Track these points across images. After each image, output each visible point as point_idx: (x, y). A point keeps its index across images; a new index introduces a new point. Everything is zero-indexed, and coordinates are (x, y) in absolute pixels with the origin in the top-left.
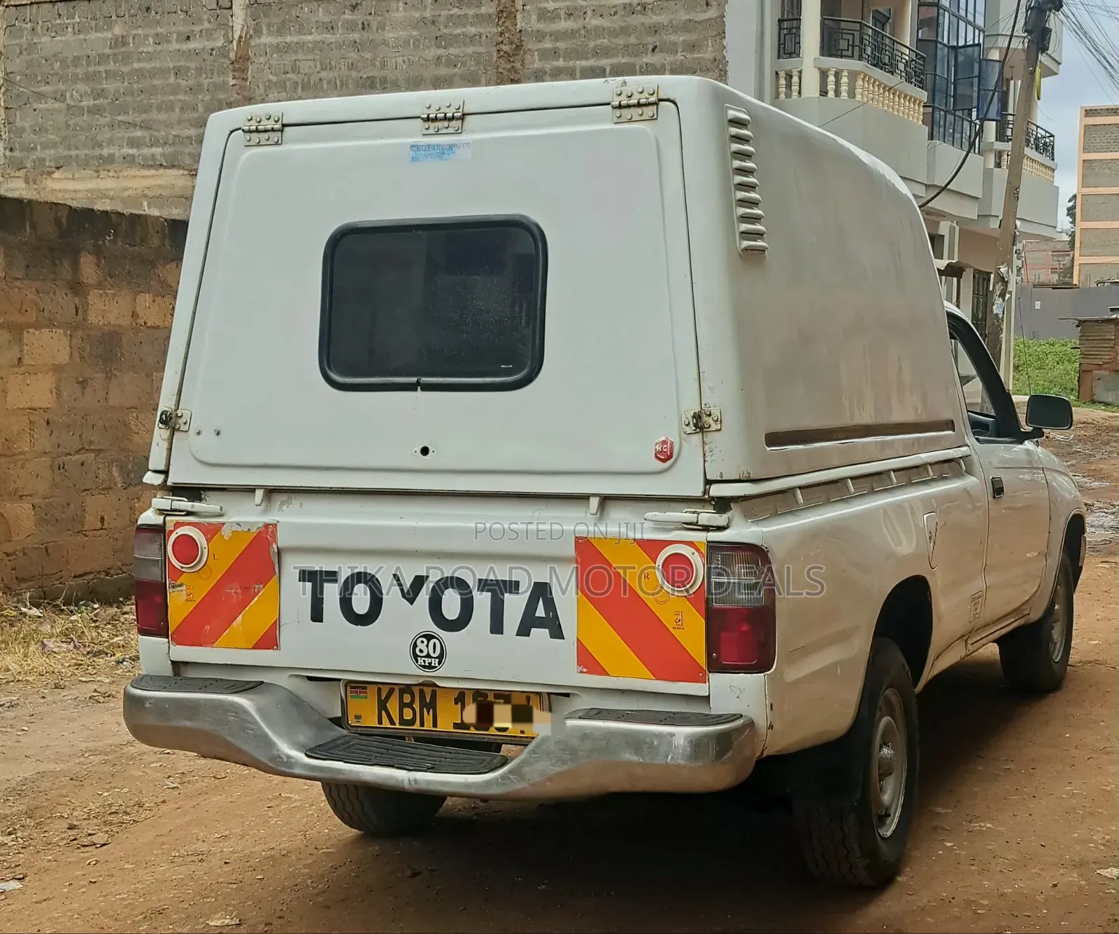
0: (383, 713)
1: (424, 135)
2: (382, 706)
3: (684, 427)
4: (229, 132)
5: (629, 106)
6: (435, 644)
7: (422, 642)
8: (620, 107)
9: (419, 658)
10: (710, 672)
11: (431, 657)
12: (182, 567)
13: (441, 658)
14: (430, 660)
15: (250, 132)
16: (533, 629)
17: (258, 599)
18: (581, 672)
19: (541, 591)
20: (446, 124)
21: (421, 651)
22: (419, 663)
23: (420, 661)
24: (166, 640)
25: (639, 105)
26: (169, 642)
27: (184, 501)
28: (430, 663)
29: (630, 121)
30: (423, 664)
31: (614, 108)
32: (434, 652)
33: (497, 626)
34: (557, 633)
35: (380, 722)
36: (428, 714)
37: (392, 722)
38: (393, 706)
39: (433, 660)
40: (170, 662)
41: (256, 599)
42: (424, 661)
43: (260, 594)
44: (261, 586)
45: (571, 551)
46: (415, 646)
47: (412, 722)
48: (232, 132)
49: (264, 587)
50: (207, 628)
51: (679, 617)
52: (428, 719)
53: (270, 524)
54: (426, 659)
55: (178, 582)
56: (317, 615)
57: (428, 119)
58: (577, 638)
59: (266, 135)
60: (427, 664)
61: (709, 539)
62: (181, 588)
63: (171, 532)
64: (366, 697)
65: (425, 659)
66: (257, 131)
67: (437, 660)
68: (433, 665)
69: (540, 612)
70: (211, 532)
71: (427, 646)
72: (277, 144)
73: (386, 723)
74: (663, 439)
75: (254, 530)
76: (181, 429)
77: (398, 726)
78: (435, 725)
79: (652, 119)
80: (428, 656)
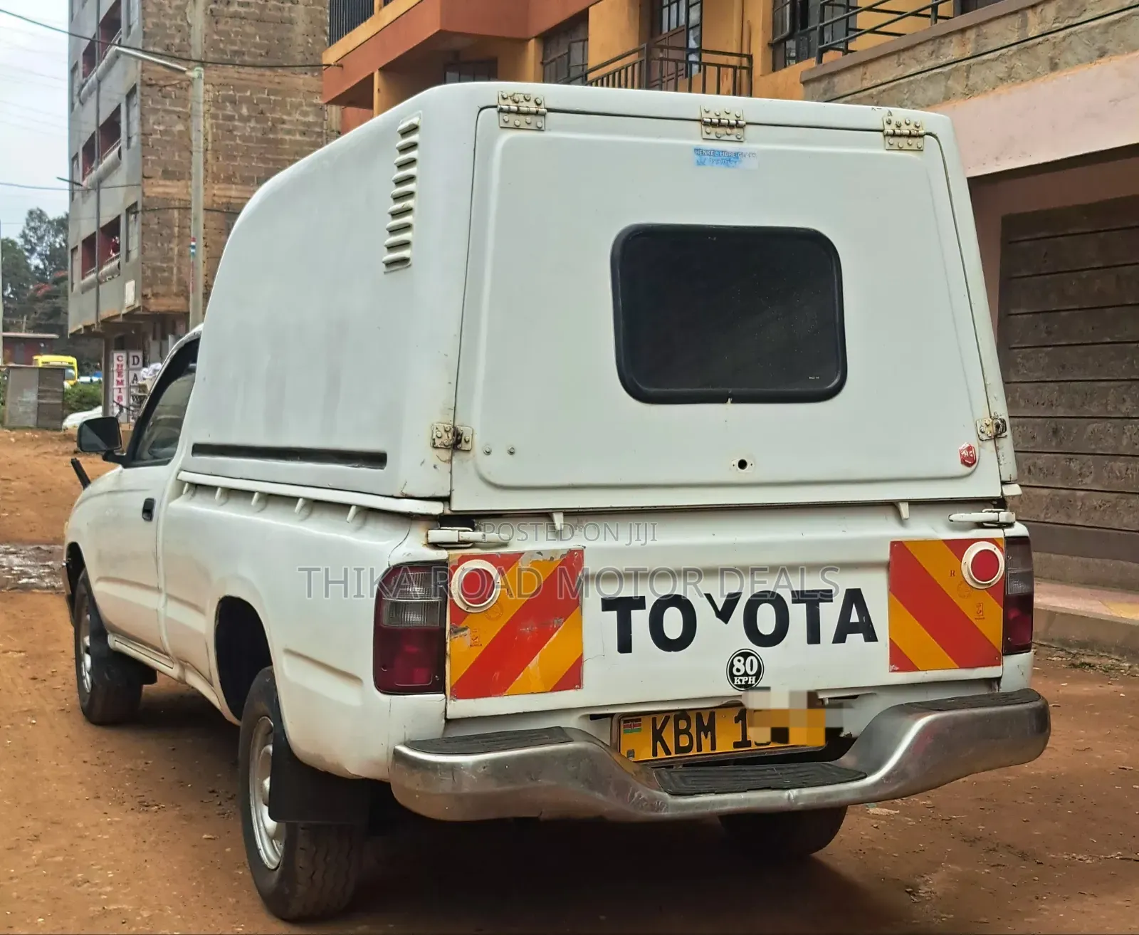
0: (659, 743)
1: (704, 139)
2: (657, 736)
3: (980, 433)
4: (478, 109)
5: (901, 136)
6: (752, 661)
7: (739, 661)
8: (894, 135)
9: (736, 678)
10: (1003, 655)
11: (748, 675)
12: (469, 607)
13: (758, 675)
14: (747, 678)
15: (509, 112)
16: (848, 635)
17: (558, 634)
18: (893, 671)
19: (854, 597)
20: (729, 131)
21: (738, 670)
22: (736, 683)
23: (737, 681)
24: (443, 696)
25: (910, 136)
26: (446, 698)
27: (469, 531)
28: (747, 682)
29: (900, 149)
30: (739, 683)
31: (888, 135)
32: (752, 670)
33: (814, 636)
34: (871, 636)
35: (655, 754)
36: (706, 737)
37: (668, 752)
38: (669, 736)
39: (750, 678)
40: (444, 721)
41: (555, 635)
42: (741, 680)
43: (560, 629)
44: (562, 620)
45: (885, 555)
46: (732, 665)
47: (689, 748)
48: (482, 109)
49: (564, 621)
50: (497, 674)
51: (981, 609)
52: (706, 743)
53: (575, 551)
54: (743, 678)
55: (463, 625)
56: (625, 645)
57: (712, 124)
58: (890, 639)
59: (528, 119)
60: (743, 683)
61: (1007, 535)
62: (466, 632)
63: (455, 568)
64: (640, 730)
65: (741, 678)
66: (518, 112)
67: (754, 678)
68: (750, 683)
69: (854, 618)
70: (507, 562)
71: (744, 664)
72: (539, 129)
73: (661, 754)
74: (968, 445)
75: (558, 558)
76: (463, 449)
77: (673, 755)
78: (713, 747)
79: (920, 150)
80: (746, 674)
